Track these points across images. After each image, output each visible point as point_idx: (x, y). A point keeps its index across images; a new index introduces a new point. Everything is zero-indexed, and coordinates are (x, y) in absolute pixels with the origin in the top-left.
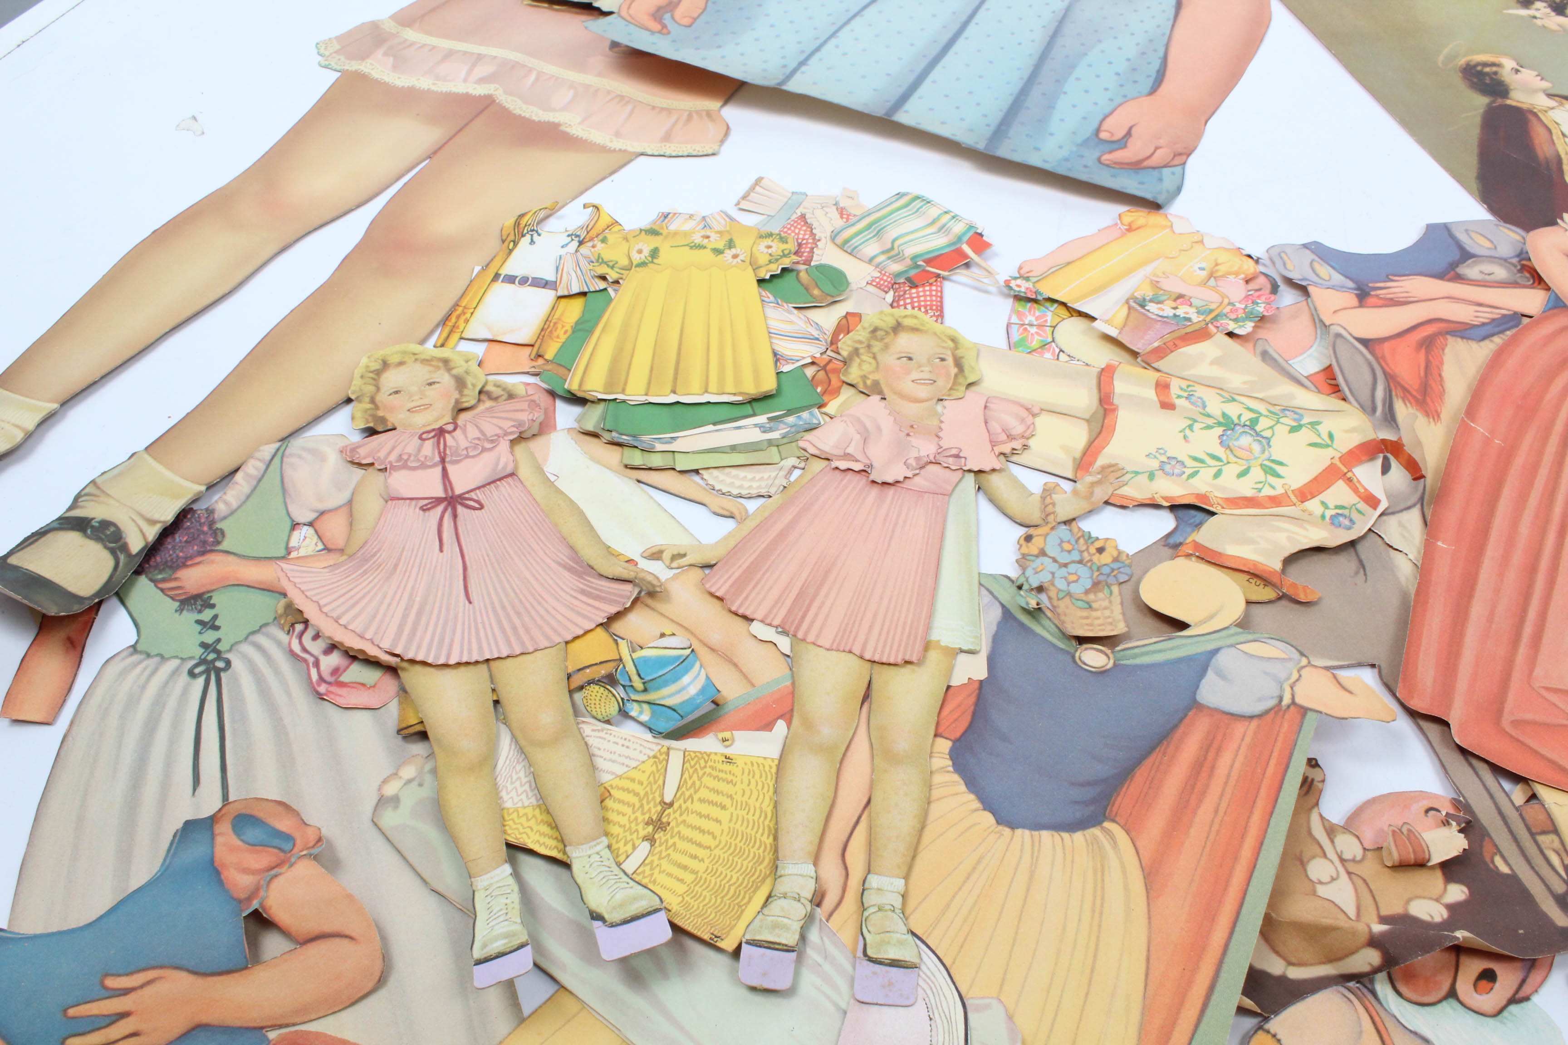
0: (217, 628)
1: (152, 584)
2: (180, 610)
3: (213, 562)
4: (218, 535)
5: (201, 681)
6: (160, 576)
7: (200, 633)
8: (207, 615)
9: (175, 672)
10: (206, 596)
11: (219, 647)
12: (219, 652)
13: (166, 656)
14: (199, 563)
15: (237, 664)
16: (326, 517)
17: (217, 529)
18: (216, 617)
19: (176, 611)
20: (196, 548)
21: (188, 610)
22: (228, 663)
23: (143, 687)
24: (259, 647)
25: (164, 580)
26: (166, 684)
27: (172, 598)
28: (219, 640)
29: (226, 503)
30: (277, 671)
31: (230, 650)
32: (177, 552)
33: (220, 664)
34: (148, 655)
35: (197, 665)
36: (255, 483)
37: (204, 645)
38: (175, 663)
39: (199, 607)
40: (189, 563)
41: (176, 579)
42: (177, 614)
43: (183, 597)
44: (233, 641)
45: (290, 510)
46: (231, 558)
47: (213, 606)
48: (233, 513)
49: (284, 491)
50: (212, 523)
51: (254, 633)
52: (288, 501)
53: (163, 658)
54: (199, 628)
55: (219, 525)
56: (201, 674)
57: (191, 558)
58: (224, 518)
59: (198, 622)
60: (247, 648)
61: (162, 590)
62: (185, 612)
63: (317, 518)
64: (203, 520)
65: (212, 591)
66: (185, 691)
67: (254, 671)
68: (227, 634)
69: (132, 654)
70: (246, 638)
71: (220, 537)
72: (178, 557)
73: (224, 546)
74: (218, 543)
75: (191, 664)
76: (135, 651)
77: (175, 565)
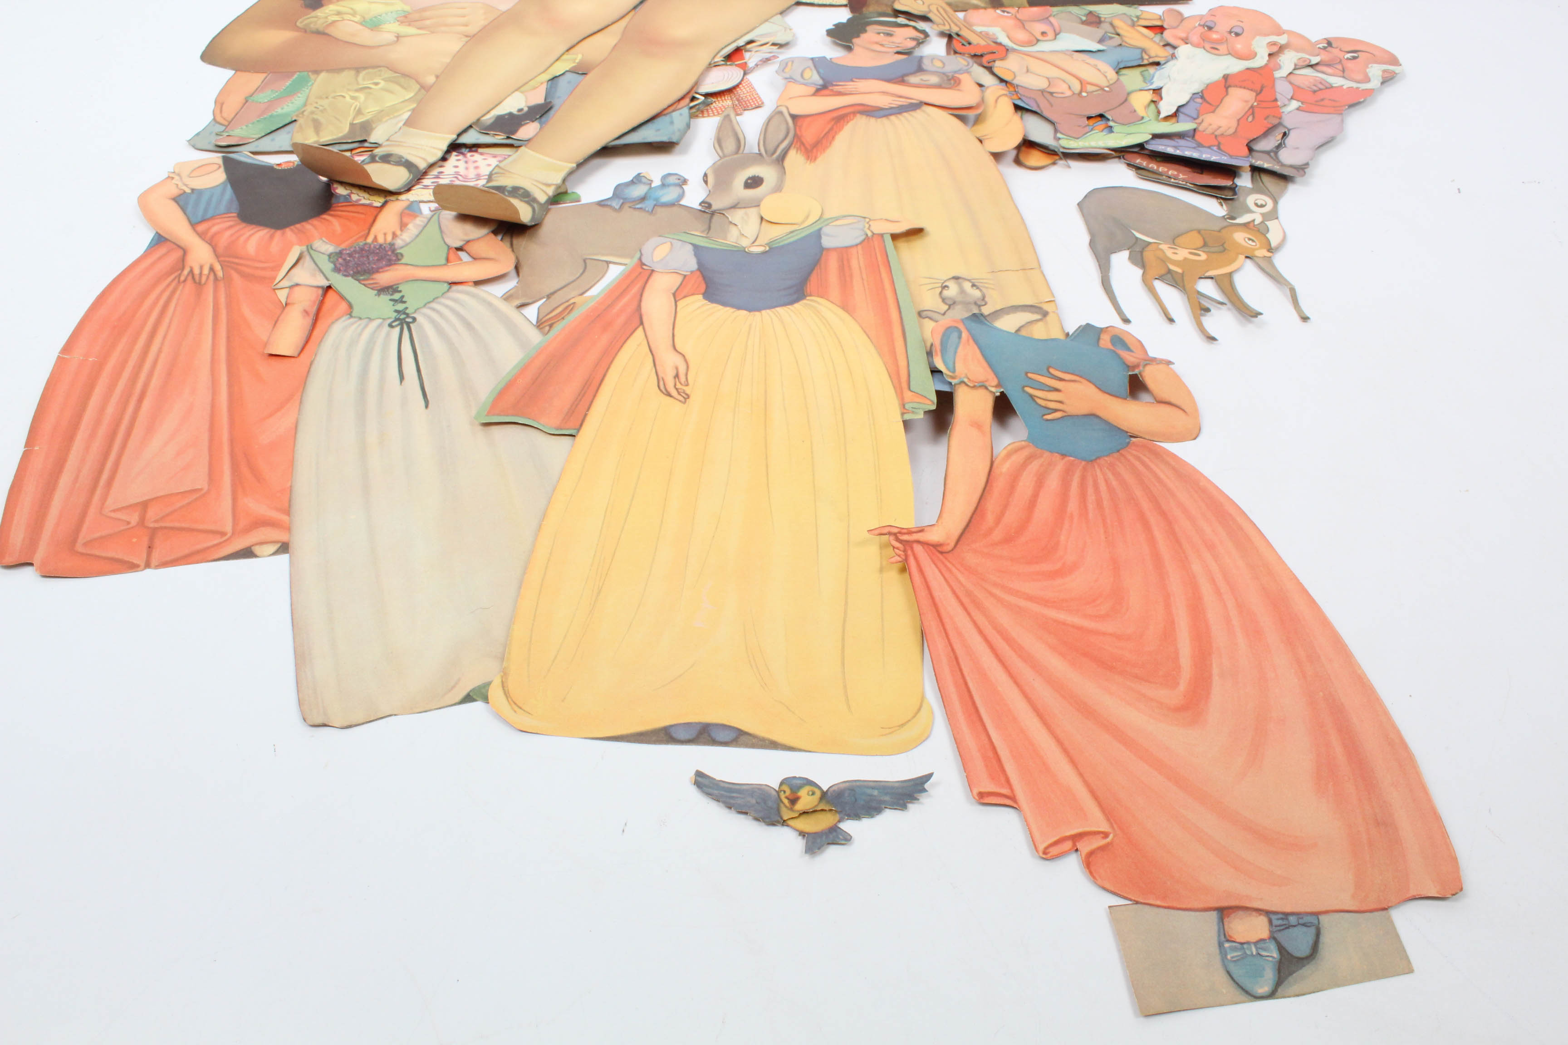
0: (405, 302)
1: (357, 282)
2: (379, 295)
3: (397, 269)
4: (398, 257)
5: (398, 329)
6: (362, 278)
7: (393, 305)
8: (397, 296)
9: (380, 326)
10: (395, 287)
11: (407, 311)
12: (408, 315)
13: (372, 318)
14: (387, 271)
15: (420, 318)
16: (470, 244)
17: (398, 253)
18: (403, 297)
19: (376, 295)
20: (384, 263)
21: (384, 295)
22: (414, 319)
23: (360, 335)
24: (434, 310)
25: (364, 280)
26: (375, 331)
27: (372, 289)
28: (407, 308)
29: (403, 240)
30: (447, 320)
31: (415, 312)
32: (372, 265)
33: (409, 320)
34: (360, 319)
35: (395, 321)
36: (421, 229)
37: (396, 311)
38: (379, 321)
39: (390, 293)
40: (381, 270)
41: (373, 279)
42: (377, 297)
43: (379, 288)
44: (416, 308)
45: (446, 241)
46: (408, 267)
47: (400, 291)
48: (407, 244)
49: (442, 232)
50: (393, 251)
51: (429, 303)
52: (445, 237)
53: (371, 320)
54: (392, 303)
55: (398, 251)
56: (397, 326)
57: (382, 268)
58: (402, 248)
59: (391, 300)
60: (426, 311)
61: (365, 285)
62: (382, 296)
63: (465, 244)
64: (387, 249)
65: (398, 284)
66: (388, 335)
67: (432, 321)
68: (411, 306)
69: (349, 318)
70: (425, 306)
71: (400, 257)
72: (373, 268)
73: (403, 261)
74: (399, 260)
75: (389, 321)
76: (351, 316)
77: (371, 272)
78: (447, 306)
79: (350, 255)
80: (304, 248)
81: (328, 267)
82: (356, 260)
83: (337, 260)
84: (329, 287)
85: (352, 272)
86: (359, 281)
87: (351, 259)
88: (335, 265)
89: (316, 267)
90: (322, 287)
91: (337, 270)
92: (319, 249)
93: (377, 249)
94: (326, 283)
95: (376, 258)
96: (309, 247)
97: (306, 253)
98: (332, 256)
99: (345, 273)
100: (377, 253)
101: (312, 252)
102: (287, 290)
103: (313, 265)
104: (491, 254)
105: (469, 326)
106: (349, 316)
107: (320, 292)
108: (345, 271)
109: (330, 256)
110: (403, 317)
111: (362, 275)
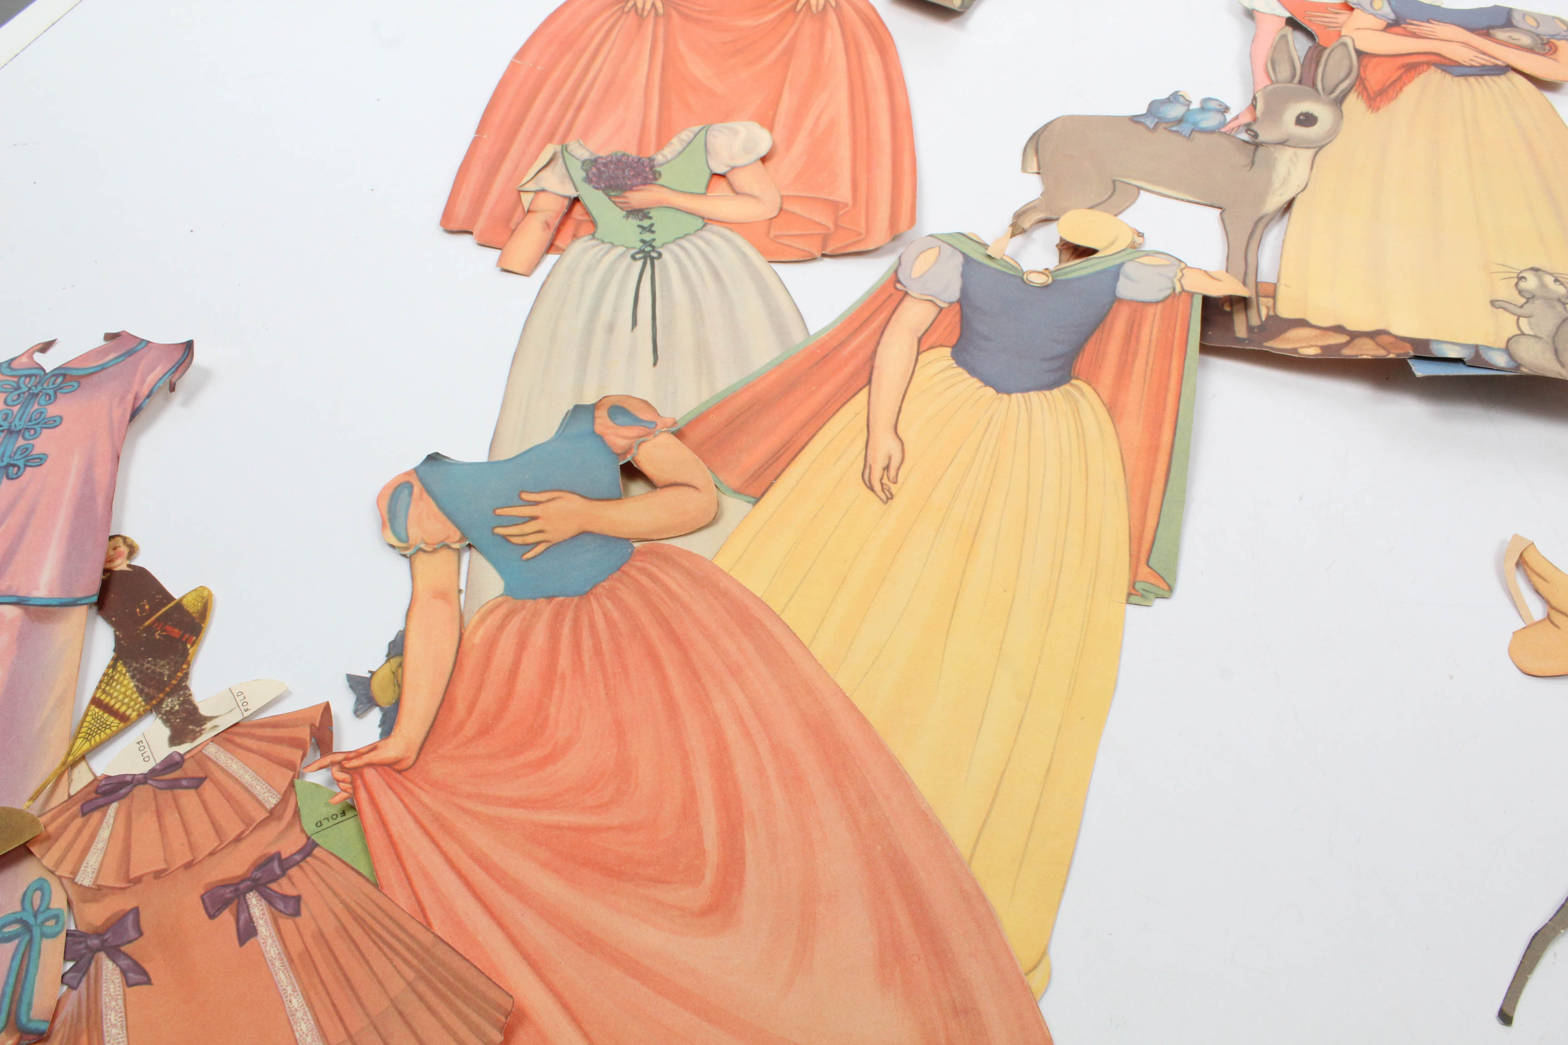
0: (653, 232)
1: (606, 198)
2: (627, 217)
3: (651, 191)
4: (656, 175)
5: (640, 263)
6: (613, 194)
7: (641, 233)
8: (646, 223)
9: (622, 255)
10: (646, 211)
11: (654, 244)
12: (653, 247)
13: (615, 244)
14: (641, 190)
15: (666, 255)
16: (734, 171)
17: (656, 171)
18: (652, 225)
19: (624, 217)
20: (639, 180)
21: (632, 218)
22: (660, 255)
23: (599, 261)
24: (683, 248)
25: (616, 196)
26: (615, 261)
27: (622, 209)
28: (654, 240)
29: (664, 156)
30: (695, 264)
31: (662, 246)
32: (626, 181)
33: (654, 255)
34: (603, 242)
35: (638, 253)
36: (685, 144)
37: (643, 241)
38: (622, 249)
39: (640, 217)
40: (634, 188)
41: (624, 197)
42: (625, 220)
43: (629, 209)
44: (664, 241)
45: (710, 164)
46: (665, 190)
47: (651, 218)
48: (668, 162)
49: (706, 151)
50: (652, 167)
51: (679, 238)
52: (709, 158)
53: (613, 245)
54: (640, 230)
55: (657, 169)
56: (640, 258)
57: (636, 186)
58: (662, 165)
59: (639, 226)
60: (674, 247)
61: (614, 202)
62: (630, 219)
63: (730, 171)
64: (646, 164)
65: (651, 208)
66: (629, 269)
67: (679, 262)
68: (659, 238)
69: (591, 239)
70: (674, 241)
71: (657, 176)
72: (626, 184)
73: (661, 181)
74: (656, 179)
75: (633, 251)
76: (594, 238)
77: (624, 188)
78: (698, 247)
79: (605, 165)
80: (558, 148)
81: (579, 174)
82: (610, 171)
83: (591, 168)
84: (576, 200)
85: (603, 185)
86: (609, 197)
87: (606, 170)
88: (587, 174)
89: (567, 173)
90: (569, 198)
91: (588, 180)
92: (573, 153)
93: (636, 163)
94: (573, 194)
95: (632, 173)
96: (564, 149)
97: (560, 154)
98: (586, 164)
99: (596, 185)
100: (634, 168)
101: (566, 154)
102: (531, 195)
103: (564, 171)
104: (756, 191)
105: (717, 276)
106: (590, 237)
107: (566, 203)
108: (597, 182)
109: (584, 162)
110: (648, 249)
111: (613, 191)
